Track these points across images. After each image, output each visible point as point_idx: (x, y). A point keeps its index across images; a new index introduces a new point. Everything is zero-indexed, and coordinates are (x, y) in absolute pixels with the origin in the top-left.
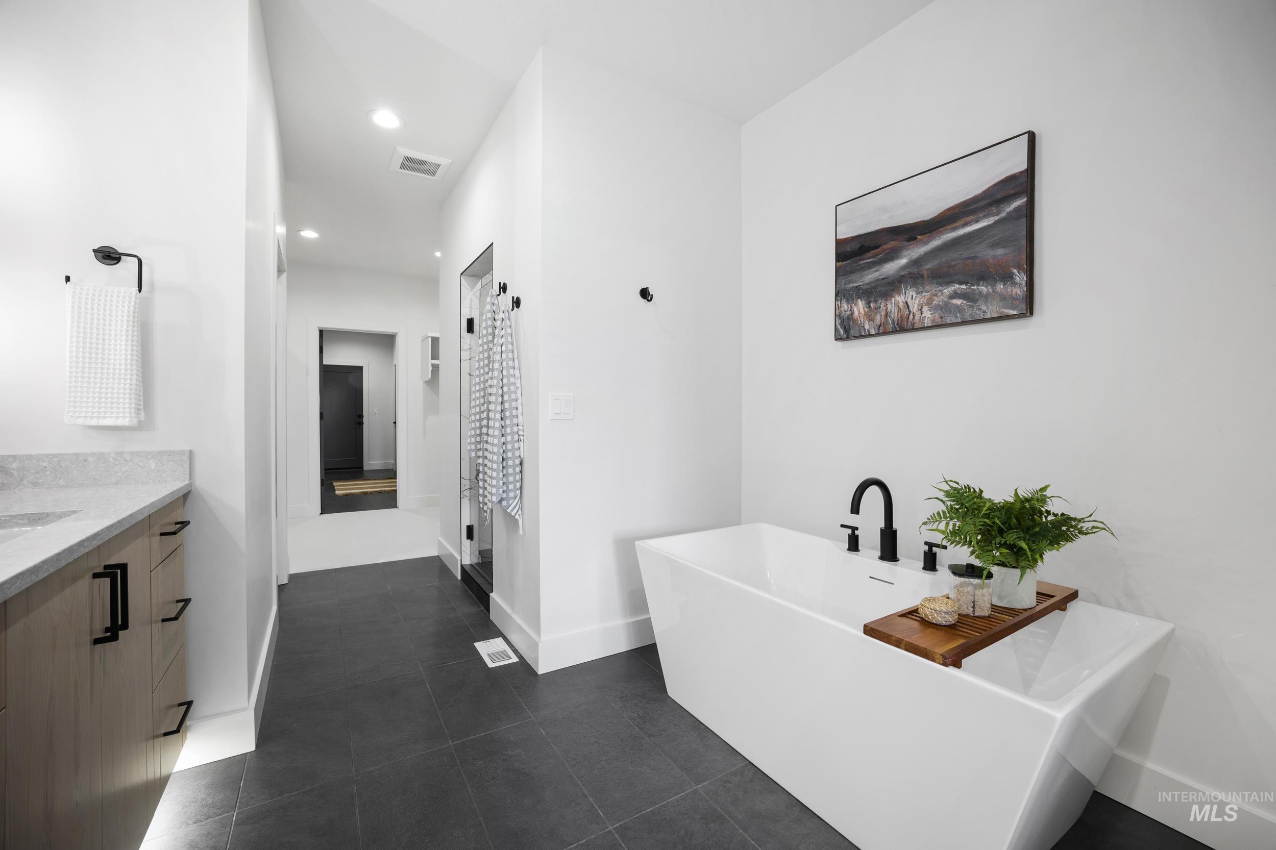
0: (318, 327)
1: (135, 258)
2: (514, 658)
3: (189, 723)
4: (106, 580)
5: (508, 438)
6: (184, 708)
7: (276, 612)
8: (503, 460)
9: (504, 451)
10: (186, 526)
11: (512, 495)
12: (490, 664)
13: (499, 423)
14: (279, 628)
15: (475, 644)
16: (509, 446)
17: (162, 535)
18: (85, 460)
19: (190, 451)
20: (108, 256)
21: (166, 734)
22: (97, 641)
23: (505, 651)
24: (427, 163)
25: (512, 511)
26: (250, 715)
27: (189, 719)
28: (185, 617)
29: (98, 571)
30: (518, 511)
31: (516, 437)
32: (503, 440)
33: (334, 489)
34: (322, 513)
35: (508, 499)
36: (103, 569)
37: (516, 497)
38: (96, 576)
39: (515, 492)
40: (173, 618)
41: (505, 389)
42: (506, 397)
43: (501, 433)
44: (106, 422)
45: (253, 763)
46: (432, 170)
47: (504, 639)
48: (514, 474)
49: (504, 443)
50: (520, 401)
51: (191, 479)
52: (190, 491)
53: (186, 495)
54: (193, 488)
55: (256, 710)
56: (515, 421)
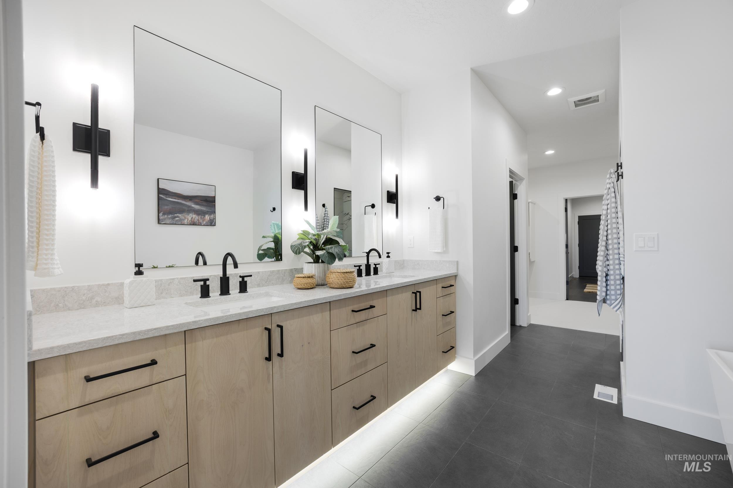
0: (564, 198)
1: (442, 198)
2: (615, 401)
3: (456, 356)
4: (414, 295)
5: (611, 262)
6: (451, 348)
7: (508, 334)
8: (607, 275)
9: (608, 270)
10: (452, 286)
11: (613, 297)
12: (596, 396)
13: (605, 252)
14: (510, 342)
15: (597, 385)
16: (611, 267)
17: (442, 287)
18: (433, 262)
19: (457, 262)
20: (438, 199)
21: (443, 352)
22: (413, 310)
23: (612, 396)
24: (590, 98)
25: (614, 308)
26: (473, 362)
27: (455, 353)
28: (455, 318)
29: (414, 291)
30: (619, 309)
31: (617, 262)
32: (607, 263)
33: (585, 288)
34: (567, 299)
35: (611, 300)
36: (416, 292)
37: (617, 300)
38: (413, 293)
39: (616, 297)
40: (446, 316)
41: (609, 232)
42: (609, 237)
43: (605, 259)
44: (436, 251)
45: (473, 379)
46: (596, 100)
47: (618, 391)
48: (615, 285)
49: (608, 265)
50: (621, 239)
51: (457, 271)
52: (457, 275)
53: (456, 276)
54: (458, 274)
55: (476, 362)
56: (616, 251)
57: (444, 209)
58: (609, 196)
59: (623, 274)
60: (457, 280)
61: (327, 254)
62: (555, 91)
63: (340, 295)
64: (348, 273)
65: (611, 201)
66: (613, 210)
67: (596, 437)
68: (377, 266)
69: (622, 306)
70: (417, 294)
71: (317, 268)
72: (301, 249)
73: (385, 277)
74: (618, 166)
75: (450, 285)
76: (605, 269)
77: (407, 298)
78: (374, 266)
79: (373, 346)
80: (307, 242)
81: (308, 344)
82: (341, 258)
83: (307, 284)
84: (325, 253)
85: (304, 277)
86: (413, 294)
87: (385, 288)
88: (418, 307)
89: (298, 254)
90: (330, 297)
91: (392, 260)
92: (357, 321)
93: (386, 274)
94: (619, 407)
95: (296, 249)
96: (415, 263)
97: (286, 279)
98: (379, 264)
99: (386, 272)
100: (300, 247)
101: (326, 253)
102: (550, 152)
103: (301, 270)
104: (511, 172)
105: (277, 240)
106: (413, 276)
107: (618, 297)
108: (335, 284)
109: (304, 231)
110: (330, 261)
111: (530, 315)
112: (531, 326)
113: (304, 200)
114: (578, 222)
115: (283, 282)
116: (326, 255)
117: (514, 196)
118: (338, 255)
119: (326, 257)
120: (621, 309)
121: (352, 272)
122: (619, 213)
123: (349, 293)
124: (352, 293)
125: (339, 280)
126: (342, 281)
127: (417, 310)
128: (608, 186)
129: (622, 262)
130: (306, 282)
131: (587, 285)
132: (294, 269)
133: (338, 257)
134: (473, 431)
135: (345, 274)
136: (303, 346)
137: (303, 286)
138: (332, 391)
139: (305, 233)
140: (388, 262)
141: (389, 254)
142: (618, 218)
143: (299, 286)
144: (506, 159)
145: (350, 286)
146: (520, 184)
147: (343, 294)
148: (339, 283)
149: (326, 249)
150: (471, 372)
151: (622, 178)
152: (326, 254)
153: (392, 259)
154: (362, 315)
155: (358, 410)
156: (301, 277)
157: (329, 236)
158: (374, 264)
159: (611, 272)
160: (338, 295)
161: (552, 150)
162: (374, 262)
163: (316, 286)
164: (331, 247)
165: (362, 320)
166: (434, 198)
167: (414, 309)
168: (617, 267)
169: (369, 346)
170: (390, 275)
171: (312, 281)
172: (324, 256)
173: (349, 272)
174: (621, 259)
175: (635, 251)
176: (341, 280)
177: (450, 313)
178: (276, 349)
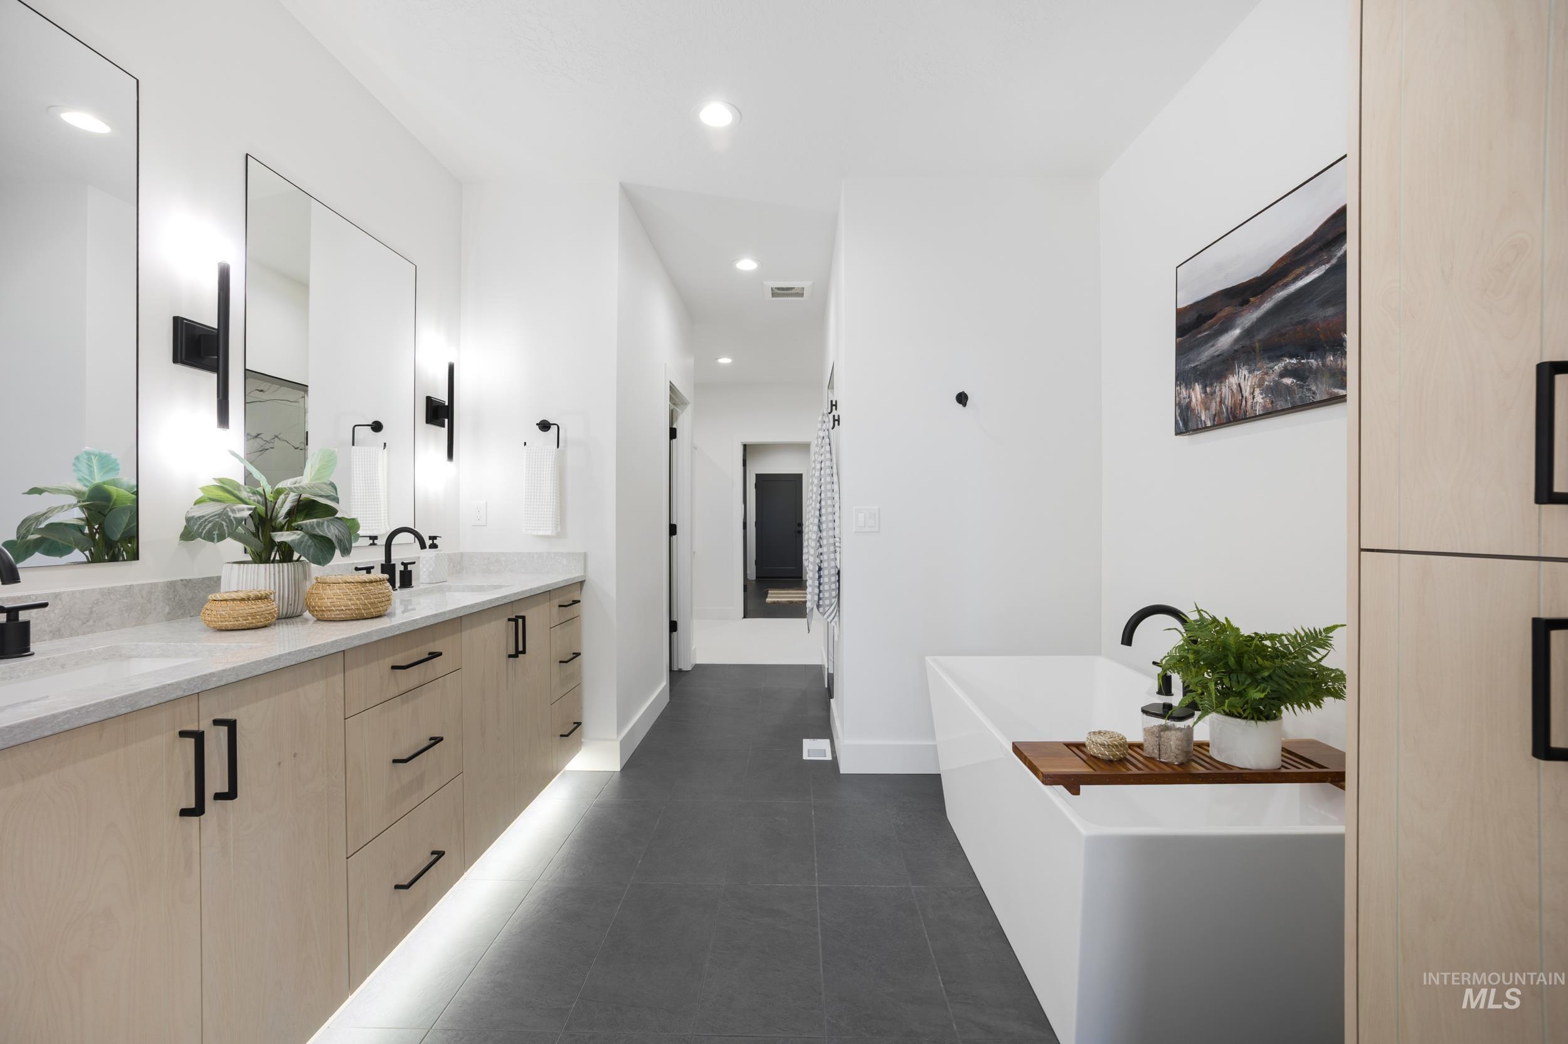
0: (742, 443)
1: (556, 426)
2: (829, 757)
3: (583, 740)
4: (513, 623)
5: (825, 549)
6: (576, 725)
7: (665, 686)
8: (820, 569)
9: (821, 561)
10: (577, 603)
11: (827, 602)
12: (805, 757)
13: (818, 534)
14: (668, 700)
15: (804, 740)
16: (825, 557)
17: (560, 606)
18: (533, 557)
19: (585, 555)
20: (545, 426)
21: (561, 736)
22: (510, 656)
23: (825, 750)
24: (792, 289)
25: (828, 617)
26: (617, 745)
27: (581, 736)
28: (580, 666)
29: (511, 617)
30: (833, 619)
31: (832, 549)
32: (820, 550)
33: (766, 597)
34: (745, 617)
35: (824, 606)
36: (514, 617)
37: (832, 605)
38: (510, 620)
39: (831, 600)
40: (566, 662)
41: (823, 503)
42: (823, 511)
43: (818, 544)
44: (541, 533)
45: (616, 778)
46: (800, 294)
47: (830, 741)
48: (830, 583)
49: (821, 554)
50: (837, 514)
51: (585, 572)
52: (585, 580)
53: (582, 583)
54: (586, 578)
55: (623, 744)
56: (831, 533)
57: (558, 447)
58: (823, 450)
59: (839, 567)
60: (584, 589)
61: (310, 541)
62: (747, 265)
63: (369, 632)
64: (375, 584)
65: (825, 457)
66: (828, 471)
67: (815, 811)
68: (410, 567)
69: (837, 614)
70: (518, 622)
71: (274, 574)
72: (225, 528)
73: (427, 592)
74: (832, 405)
75: (573, 601)
76: (818, 561)
77: (499, 632)
78: (402, 568)
79: (437, 740)
80: (243, 510)
81: (293, 758)
82: (347, 549)
83: (253, 615)
84: (303, 537)
85: (243, 599)
86: (511, 622)
87: (459, 612)
88: (521, 649)
89: (218, 541)
90: (347, 638)
91: (442, 552)
92: (403, 688)
93: (429, 586)
94: (834, 763)
95: (207, 528)
96: (489, 559)
97: (155, 609)
98: (414, 563)
99: (428, 581)
100: (224, 523)
101: (307, 537)
102: (725, 361)
103: (214, 583)
104: (672, 388)
105: (104, 503)
106: (500, 587)
107: (833, 600)
108: (339, 610)
109: (220, 480)
110: (320, 557)
111: (695, 649)
112: (697, 667)
113: (218, 397)
114: (756, 484)
115: (144, 618)
116: (307, 542)
117: (673, 433)
118: (340, 541)
119: (310, 547)
120: (836, 619)
121: (380, 581)
122: (834, 475)
123: (387, 627)
124: (393, 625)
125: (350, 600)
126: (361, 601)
127: (520, 655)
128: (821, 434)
129: (838, 549)
130: (253, 611)
131: (769, 592)
132: (182, 580)
133: (341, 545)
134: (640, 861)
135: (368, 584)
136: (279, 764)
137: (242, 622)
138: (348, 860)
139: (226, 487)
140: (434, 558)
141: (436, 539)
142: (833, 483)
143: (227, 623)
144: (666, 364)
145: (378, 614)
146: (682, 412)
147: (377, 631)
148: (353, 607)
149: (304, 527)
150: (614, 765)
151: (839, 424)
152: (308, 540)
153: (441, 550)
154: (413, 676)
155: (408, 888)
156: (234, 600)
157: (304, 496)
158: (403, 564)
159: (825, 565)
160: (364, 633)
161: (729, 357)
162: (402, 559)
163: (277, 621)
164: (318, 523)
165: (411, 686)
166: (537, 424)
167: (513, 653)
168: (832, 556)
169: (427, 743)
170: (438, 586)
171: (269, 608)
172: (303, 545)
173: (377, 581)
174: (837, 544)
175: (855, 532)
176: (358, 599)
177: (572, 656)
178: (216, 781)
